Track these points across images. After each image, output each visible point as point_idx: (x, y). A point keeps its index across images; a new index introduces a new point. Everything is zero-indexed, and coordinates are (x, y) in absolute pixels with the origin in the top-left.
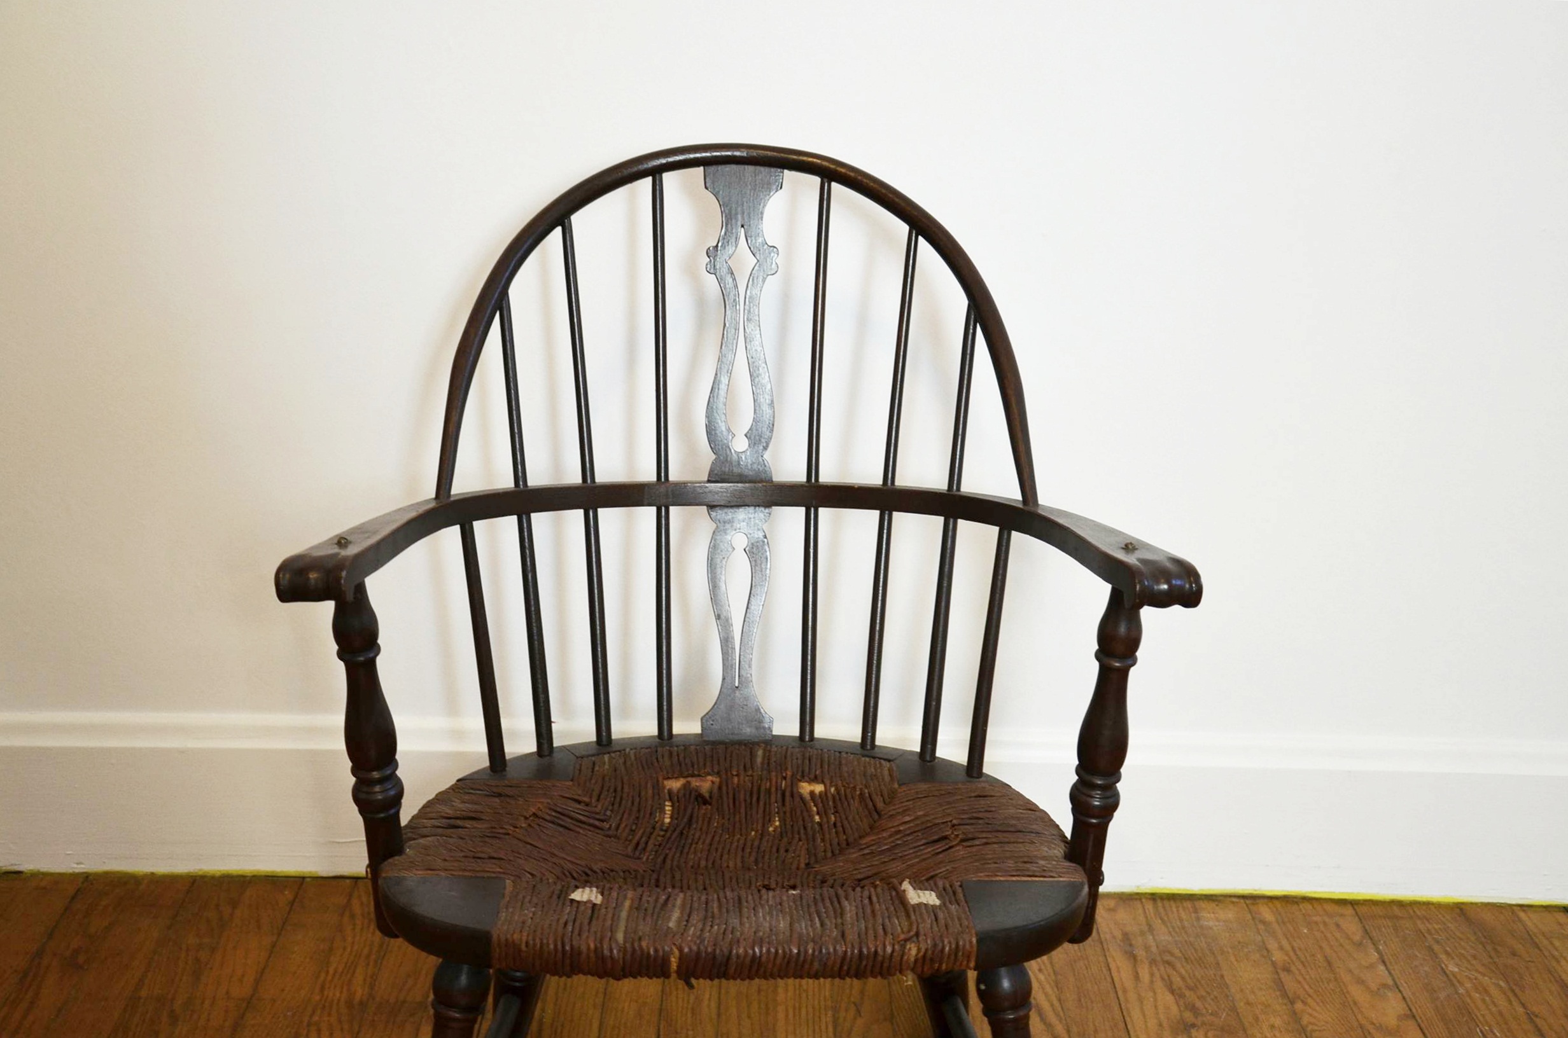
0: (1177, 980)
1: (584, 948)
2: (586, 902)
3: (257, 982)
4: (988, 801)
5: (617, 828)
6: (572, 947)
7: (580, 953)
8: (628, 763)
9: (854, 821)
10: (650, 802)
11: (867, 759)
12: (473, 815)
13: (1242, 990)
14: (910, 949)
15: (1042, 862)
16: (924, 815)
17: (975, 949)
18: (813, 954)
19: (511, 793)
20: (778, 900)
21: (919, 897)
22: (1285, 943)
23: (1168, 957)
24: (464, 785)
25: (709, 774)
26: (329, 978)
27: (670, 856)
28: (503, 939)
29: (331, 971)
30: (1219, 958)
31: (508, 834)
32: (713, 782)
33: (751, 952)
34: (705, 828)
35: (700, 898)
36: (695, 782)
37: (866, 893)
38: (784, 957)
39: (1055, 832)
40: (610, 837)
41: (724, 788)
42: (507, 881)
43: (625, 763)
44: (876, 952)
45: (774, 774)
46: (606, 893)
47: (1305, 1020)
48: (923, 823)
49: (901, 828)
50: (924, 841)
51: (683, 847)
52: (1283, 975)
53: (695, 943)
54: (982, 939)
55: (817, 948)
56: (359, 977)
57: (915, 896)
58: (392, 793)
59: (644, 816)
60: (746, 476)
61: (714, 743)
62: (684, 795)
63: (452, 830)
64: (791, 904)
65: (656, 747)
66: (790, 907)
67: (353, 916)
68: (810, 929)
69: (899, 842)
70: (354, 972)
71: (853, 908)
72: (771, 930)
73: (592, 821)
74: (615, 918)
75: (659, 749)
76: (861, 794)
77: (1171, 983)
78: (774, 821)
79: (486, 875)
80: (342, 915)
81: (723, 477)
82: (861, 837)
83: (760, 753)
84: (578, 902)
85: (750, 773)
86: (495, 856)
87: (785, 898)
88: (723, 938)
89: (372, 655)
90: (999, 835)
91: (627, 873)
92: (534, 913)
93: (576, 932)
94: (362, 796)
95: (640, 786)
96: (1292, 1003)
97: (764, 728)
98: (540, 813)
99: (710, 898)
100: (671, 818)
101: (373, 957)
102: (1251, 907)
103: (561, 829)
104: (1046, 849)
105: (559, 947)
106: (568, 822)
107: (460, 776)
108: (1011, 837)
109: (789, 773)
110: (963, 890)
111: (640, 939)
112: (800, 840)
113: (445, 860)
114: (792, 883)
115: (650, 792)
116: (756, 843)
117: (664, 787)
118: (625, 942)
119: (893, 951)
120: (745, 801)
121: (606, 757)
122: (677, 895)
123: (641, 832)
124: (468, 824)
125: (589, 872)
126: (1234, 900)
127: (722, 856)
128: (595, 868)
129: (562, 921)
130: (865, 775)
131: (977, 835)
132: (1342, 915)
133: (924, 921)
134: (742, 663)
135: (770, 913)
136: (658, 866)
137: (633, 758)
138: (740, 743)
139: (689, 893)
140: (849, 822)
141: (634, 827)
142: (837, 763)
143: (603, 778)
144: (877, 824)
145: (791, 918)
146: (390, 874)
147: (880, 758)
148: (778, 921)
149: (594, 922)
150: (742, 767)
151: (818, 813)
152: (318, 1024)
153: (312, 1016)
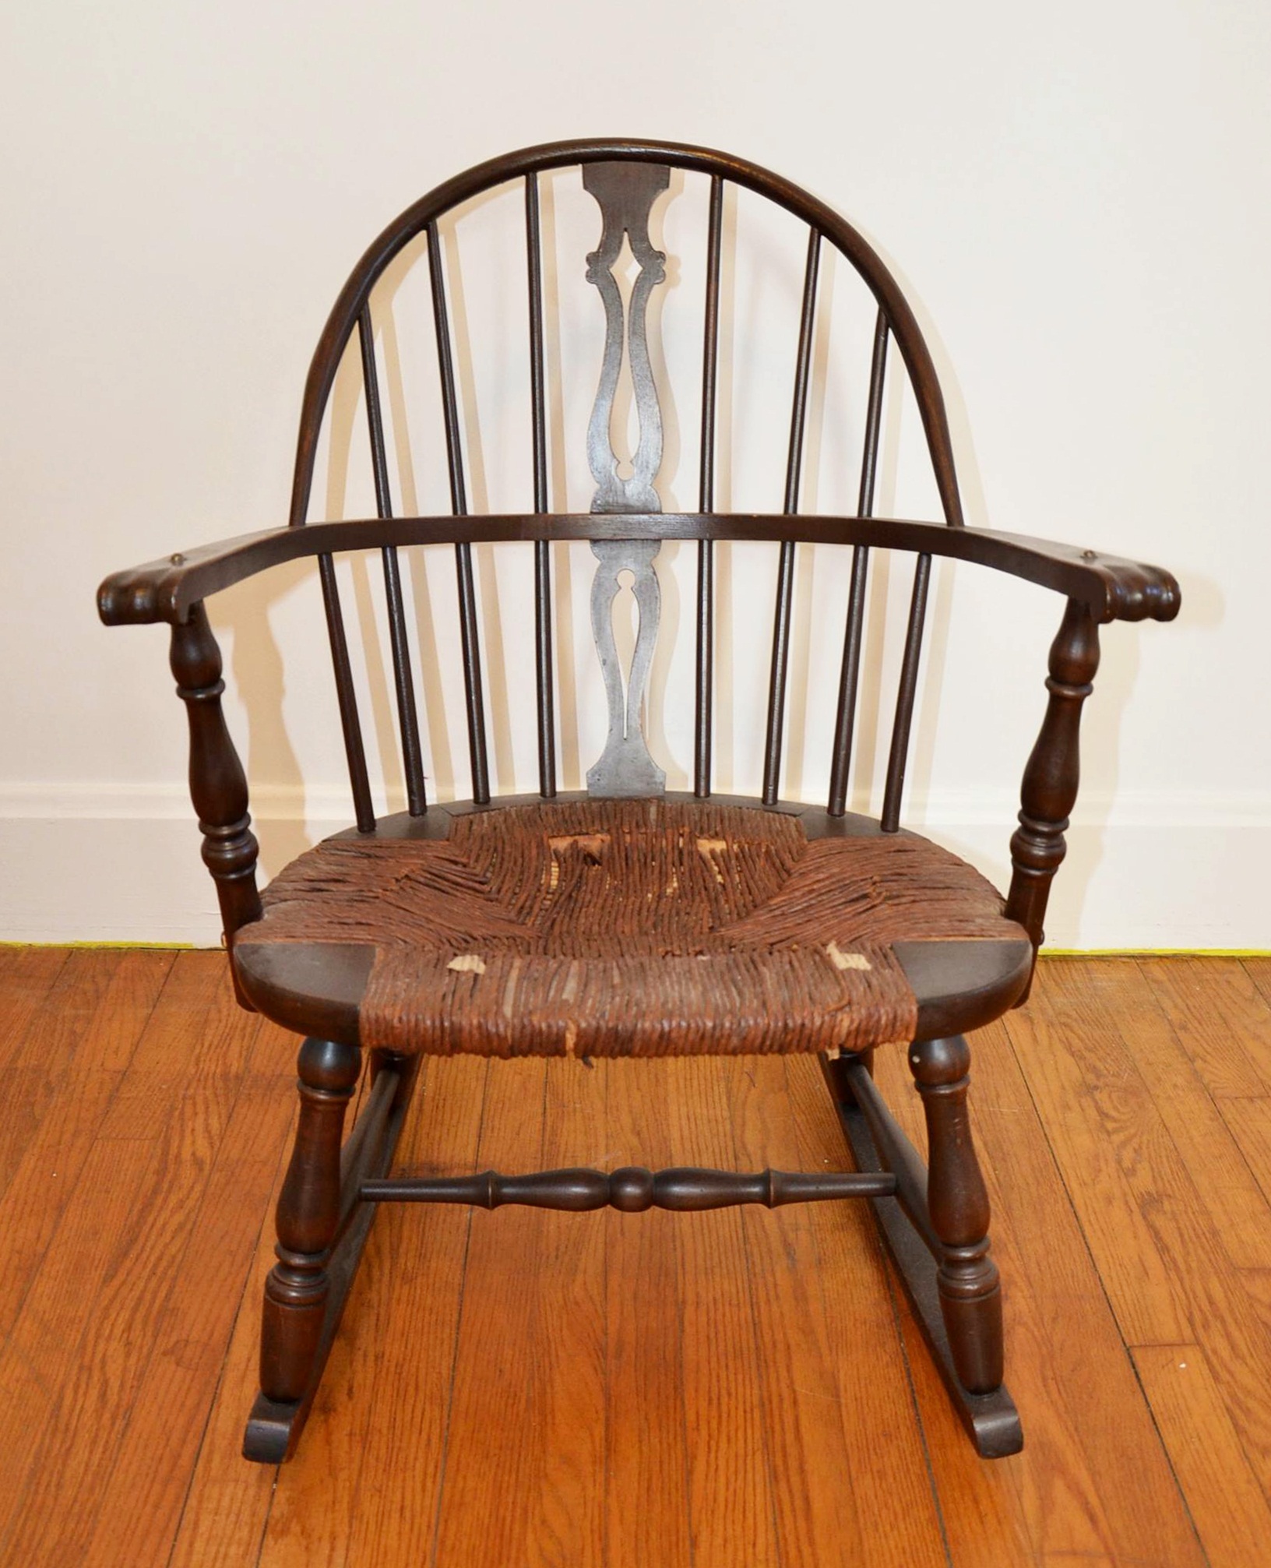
0: (1076, 1043)
1: (465, 1023)
2: (467, 972)
3: (132, 1054)
4: (911, 856)
5: (499, 891)
6: (452, 1023)
7: (461, 1030)
8: (510, 821)
9: (761, 880)
10: (534, 863)
11: (771, 814)
12: (336, 877)
13: (1141, 1050)
14: (842, 1020)
15: (979, 921)
16: (840, 873)
17: (915, 1018)
18: (731, 1029)
19: (381, 854)
20: (686, 968)
21: (847, 961)
22: (1179, 1001)
23: (1063, 1019)
24: (330, 845)
25: (598, 832)
26: (205, 1050)
27: (559, 920)
28: (372, 1015)
29: (206, 1044)
30: (1115, 1018)
31: (377, 898)
32: (603, 841)
33: (658, 1026)
34: (595, 891)
35: (596, 967)
36: (583, 841)
37: (786, 959)
38: (698, 1031)
39: (988, 888)
40: (492, 901)
41: (616, 847)
42: (377, 950)
43: (505, 821)
44: (803, 1025)
45: (669, 831)
46: (490, 961)
47: (1207, 1078)
48: (838, 881)
49: (815, 887)
50: (843, 900)
51: (573, 910)
52: (1181, 1034)
53: (594, 1017)
54: (923, 1008)
55: (735, 1021)
56: (235, 1047)
57: (843, 960)
58: (246, 851)
59: (529, 878)
60: (632, 507)
61: (604, 800)
62: (572, 855)
63: (315, 894)
64: (702, 971)
65: (539, 804)
66: (701, 975)
67: (228, 988)
68: (726, 999)
69: (813, 902)
70: (229, 1045)
71: (774, 975)
72: (681, 1001)
73: (470, 884)
74: (502, 989)
75: (542, 806)
76: (768, 852)
77: (1070, 1044)
78: (672, 881)
79: (353, 942)
80: (217, 986)
81: (607, 508)
82: (769, 898)
83: (653, 810)
84: (458, 972)
85: (643, 830)
86: (364, 921)
87: (694, 965)
88: (627, 1011)
89: (215, 692)
90: (928, 892)
91: (511, 940)
92: (408, 985)
93: (456, 1006)
94: (212, 854)
95: (523, 844)
96: (1192, 1061)
97: (655, 783)
98: (412, 876)
99: (608, 965)
100: (559, 880)
101: (249, 1030)
102: (1142, 967)
103: (437, 892)
104: (981, 906)
105: (437, 1023)
106: (445, 885)
107: (325, 837)
108: (942, 894)
109: (687, 829)
110: (895, 953)
111: (530, 1013)
112: (702, 902)
113: (307, 926)
114: (698, 948)
115: (534, 852)
116: (653, 907)
117: (549, 847)
118: (514, 1016)
119: (823, 1023)
120: (639, 860)
121: (485, 815)
122: (570, 963)
123: (525, 895)
124: (332, 886)
125: (468, 938)
126: (1124, 960)
127: (616, 919)
128: (475, 934)
129: (441, 994)
130: (770, 832)
131: (905, 893)
132: (1232, 972)
133: (857, 989)
134: (631, 712)
135: (680, 983)
136: (545, 932)
137: (514, 816)
138: (630, 799)
139: (584, 961)
140: (755, 882)
141: (517, 890)
142: (738, 818)
143: (482, 838)
144: (787, 883)
145: (704, 986)
146: (246, 942)
147: (784, 814)
148: (688, 990)
149: (477, 994)
150: (634, 824)
151: (720, 873)
152: (193, 1098)
153: (187, 1089)
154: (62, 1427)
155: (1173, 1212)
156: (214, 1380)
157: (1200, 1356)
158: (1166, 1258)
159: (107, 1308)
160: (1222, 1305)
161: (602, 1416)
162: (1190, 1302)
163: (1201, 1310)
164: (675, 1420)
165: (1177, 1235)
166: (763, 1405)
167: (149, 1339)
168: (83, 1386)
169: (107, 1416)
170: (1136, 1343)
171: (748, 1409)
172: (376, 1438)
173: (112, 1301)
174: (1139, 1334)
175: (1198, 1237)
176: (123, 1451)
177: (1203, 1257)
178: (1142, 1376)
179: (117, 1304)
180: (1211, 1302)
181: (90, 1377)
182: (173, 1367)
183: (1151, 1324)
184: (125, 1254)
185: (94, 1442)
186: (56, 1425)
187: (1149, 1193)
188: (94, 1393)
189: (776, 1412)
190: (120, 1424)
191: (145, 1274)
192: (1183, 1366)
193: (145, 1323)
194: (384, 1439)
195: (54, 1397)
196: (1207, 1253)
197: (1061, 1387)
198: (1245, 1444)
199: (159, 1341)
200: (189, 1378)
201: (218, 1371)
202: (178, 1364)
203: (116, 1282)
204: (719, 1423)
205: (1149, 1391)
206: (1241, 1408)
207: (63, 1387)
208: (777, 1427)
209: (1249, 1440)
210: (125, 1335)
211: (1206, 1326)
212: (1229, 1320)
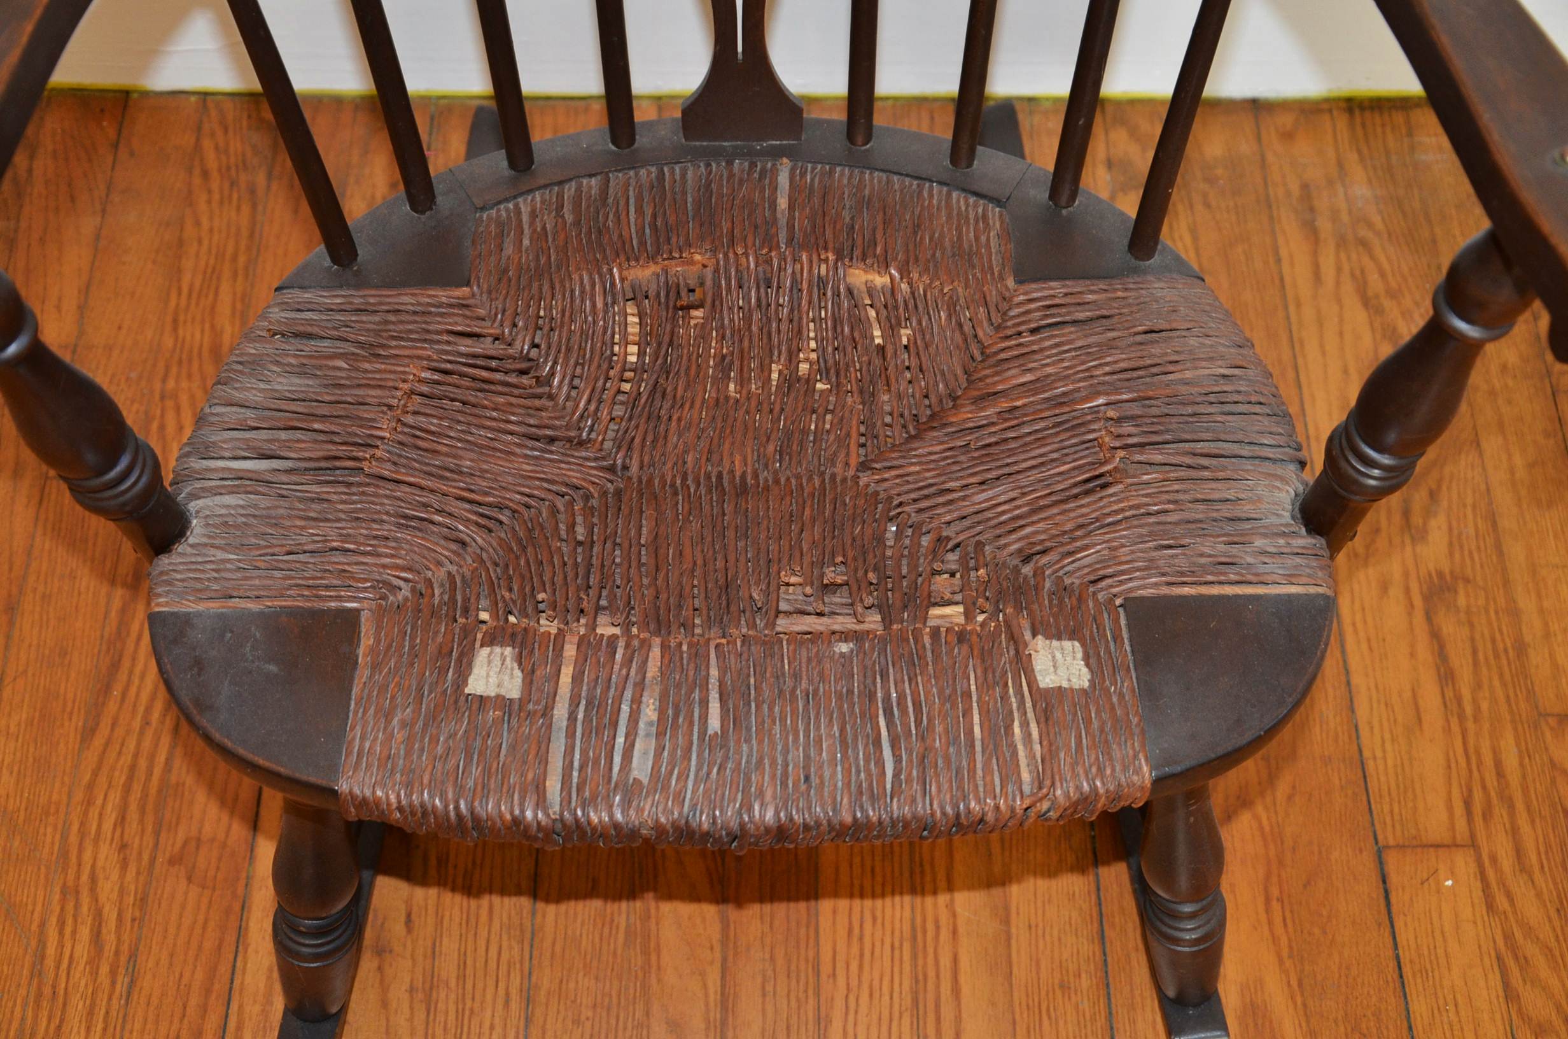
0: (1375, 282)
8: (562, 230)
10: (600, 323)
11: (963, 202)
20: (816, 673)
23: (1363, 232)
26: (184, 301)
29: (185, 288)
41: (723, 279)
43: (556, 228)
67: (205, 174)
70: (217, 291)
73: (505, 378)
77: (1366, 285)
78: (808, 350)
80: (190, 171)
82: (950, 398)
83: (783, 184)
85: (766, 250)
95: (583, 290)
98: (415, 387)
100: (638, 347)
115: (600, 302)
120: (759, 304)
137: (569, 210)
147: (984, 196)
150: (751, 235)
152: (175, 396)
153: (164, 380)
154: (47, 990)
155: (1468, 612)
156: (237, 907)
157: (1473, 867)
158: (1449, 694)
159: (90, 787)
160: (1514, 779)
161: (718, 955)
162: (1470, 771)
163: (1484, 788)
164: (807, 961)
165: (1468, 651)
166: (914, 938)
167: (149, 839)
168: (70, 922)
169: (104, 969)
170: (1392, 842)
171: (897, 944)
172: (443, 995)
173: (95, 774)
174: (1398, 827)
175: (1497, 656)
176: (128, 1027)
177: (1500, 693)
178: (1393, 899)
179: (103, 780)
180: (1500, 774)
181: (77, 906)
182: (183, 882)
183: (1415, 808)
184: (107, 689)
185: (91, 1013)
186: (39, 988)
187: (1440, 574)
188: (85, 932)
189: (930, 950)
190: (122, 981)
191: (137, 723)
192: (1449, 883)
193: (142, 811)
194: (453, 996)
195: (34, 943)
196: (1504, 685)
197: (1288, 915)
198: (1514, 1017)
199: (162, 840)
200: (205, 900)
201: (240, 890)
202: (189, 879)
203: (98, 741)
204: (861, 967)
205: (1399, 924)
206: (1516, 958)
207: (43, 924)
208: (931, 974)
209: (1520, 1010)
210: (118, 833)
211: (1487, 815)
212: (1520, 805)
